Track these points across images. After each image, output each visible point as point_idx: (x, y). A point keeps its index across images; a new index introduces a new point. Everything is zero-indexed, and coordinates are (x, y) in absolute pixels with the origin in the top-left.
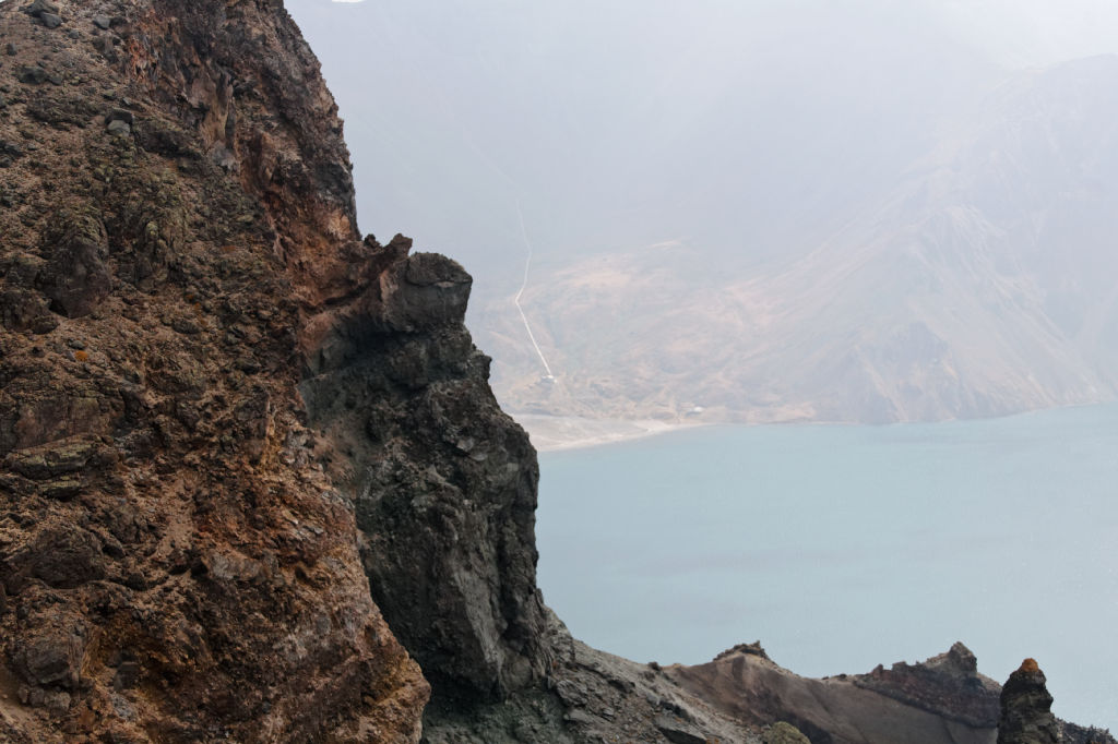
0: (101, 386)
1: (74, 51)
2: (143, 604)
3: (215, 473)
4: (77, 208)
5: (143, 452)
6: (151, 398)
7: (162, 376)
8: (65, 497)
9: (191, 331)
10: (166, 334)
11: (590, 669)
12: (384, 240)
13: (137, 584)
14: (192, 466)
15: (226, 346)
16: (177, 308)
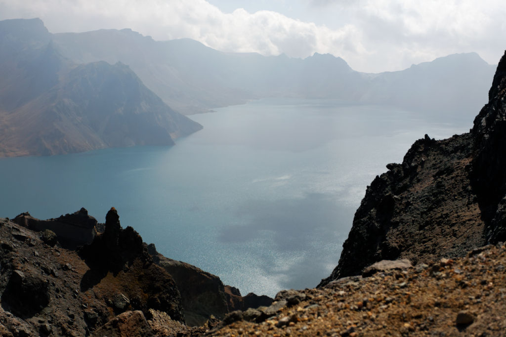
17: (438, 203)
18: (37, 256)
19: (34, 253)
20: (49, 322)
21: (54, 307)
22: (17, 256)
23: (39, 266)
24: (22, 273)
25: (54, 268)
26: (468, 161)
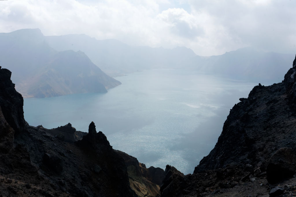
17: (272, 117)
18: (56, 146)
19: (54, 144)
20: (63, 179)
21: (65, 172)
22: (46, 146)
23: (57, 151)
24: (49, 155)
25: (64, 152)
26: (285, 96)
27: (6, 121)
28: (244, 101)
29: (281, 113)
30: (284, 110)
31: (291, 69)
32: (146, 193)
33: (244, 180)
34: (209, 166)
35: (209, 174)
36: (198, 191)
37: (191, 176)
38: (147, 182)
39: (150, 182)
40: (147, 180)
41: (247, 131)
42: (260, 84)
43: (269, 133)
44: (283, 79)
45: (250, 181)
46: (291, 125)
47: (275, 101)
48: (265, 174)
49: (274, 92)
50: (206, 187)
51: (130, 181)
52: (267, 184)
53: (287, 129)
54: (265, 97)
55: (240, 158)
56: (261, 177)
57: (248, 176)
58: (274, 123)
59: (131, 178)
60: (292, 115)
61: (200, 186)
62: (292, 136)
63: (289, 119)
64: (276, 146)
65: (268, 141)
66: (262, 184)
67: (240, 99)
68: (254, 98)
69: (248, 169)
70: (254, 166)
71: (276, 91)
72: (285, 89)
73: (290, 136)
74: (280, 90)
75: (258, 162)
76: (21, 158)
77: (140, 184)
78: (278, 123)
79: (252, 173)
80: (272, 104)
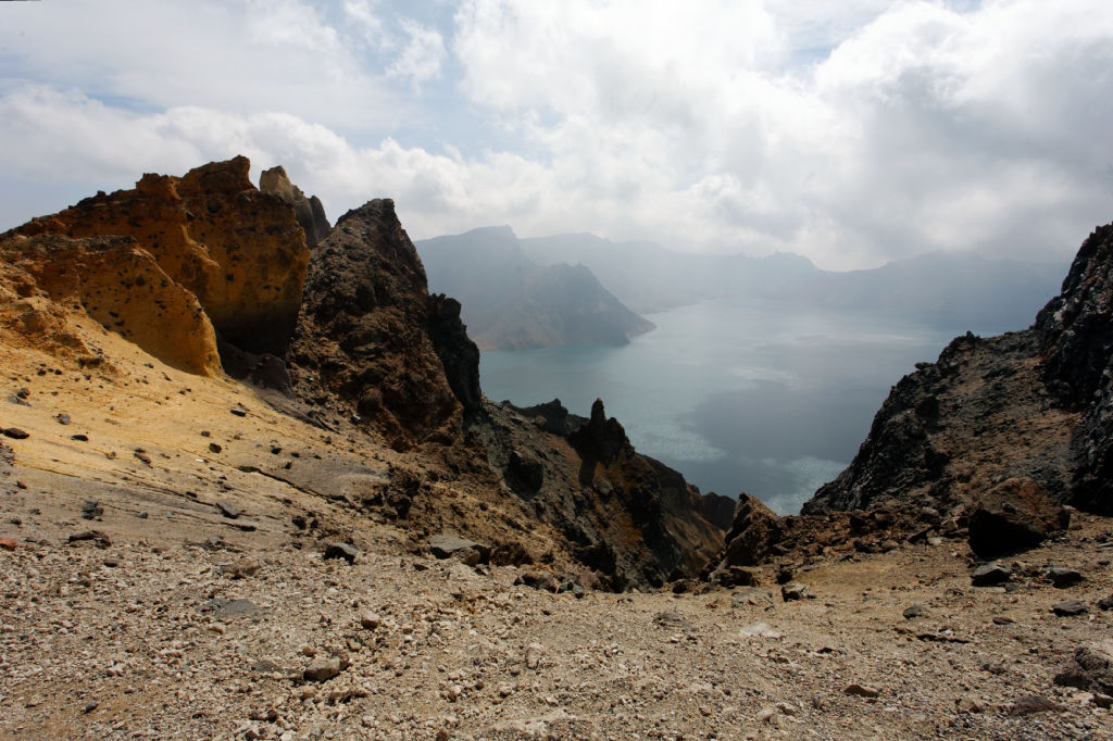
0: (379, 330)
1: (358, 241)
2: (395, 387)
3: (409, 353)
4: (366, 282)
5: (389, 348)
6: (391, 334)
7: (393, 328)
8: (371, 360)
9: (399, 316)
10: (393, 317)
11: (492, 404)
12: (438, 295)
13: (393, 383)
14: (402, 352)
15: (409, 321)
16: (394, 310)
17: (999, 407)
18: (532, 439)
19: (529, 436)
20: (543, 500)
21: (547, 487)
22: (515, 438)
23: (534, 448)
24: (520, 454)
25: (546, 452)
26: (1036, 362)
27: (449, 390)
28: (928, 370)
29: (1022, 400)
30: (1030, 394)
31: (1056, 299)
32: (697, 543)
33: (913, 541)
34: (836, 503)
35: (832, 520)
36: (805, 552)
37: (792, 520)
38: (702, 523)
39: (706, 522)
40: (701, 519)
41: (929, 436)
42: (969, 333)
43: (986, 443)
44: (1033, 322)
45: (927, 543)
46: (1048, 428)
47: (1009, 372)
48: (966, 534)
49: (1006, 351)
50: (825, 545)
51: (666, 516)
52: (969, 555)
53: (1037, 436)
54: (981, 362)
55: (909, 494)
56: (957, 539)
57: (925, 532)
58: (1002, 421)
59: (669, 511)
60: (1053, 406)
61: (812, 542)
62: (1050, 454)
63: (1044, 415)
64: (1003, 473)
65: (982, 461)
66: (955, 554)
67: (918, 366)
68: (953, 364)
69: (925, 518)
70: (943, 512)
71: (1013, 348)
72: (1036, 344)
73: (1044, 455)
74: (1022, 348)
75: (954, 506)
76: (474, 456)
77: (686, 525)
78: (1013, 421)
79: (936, 528)
80: (997, 380)
